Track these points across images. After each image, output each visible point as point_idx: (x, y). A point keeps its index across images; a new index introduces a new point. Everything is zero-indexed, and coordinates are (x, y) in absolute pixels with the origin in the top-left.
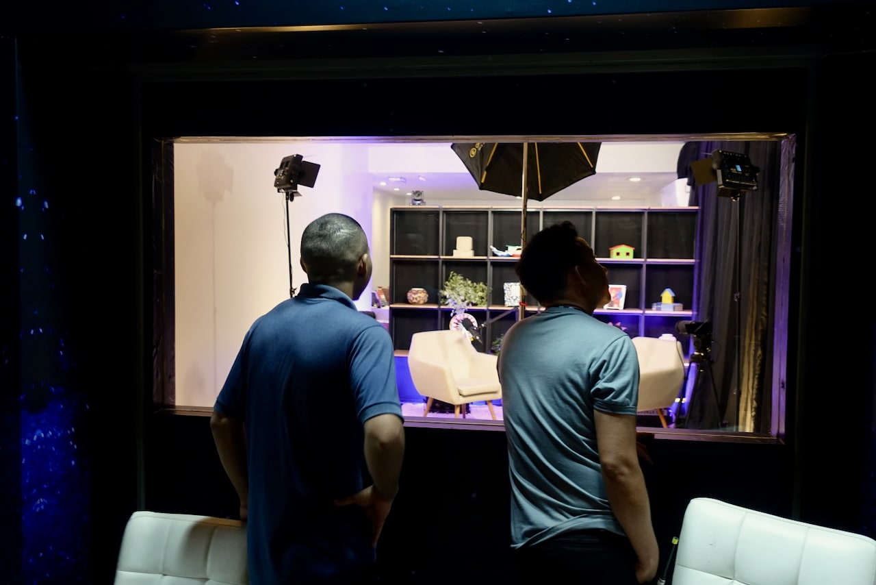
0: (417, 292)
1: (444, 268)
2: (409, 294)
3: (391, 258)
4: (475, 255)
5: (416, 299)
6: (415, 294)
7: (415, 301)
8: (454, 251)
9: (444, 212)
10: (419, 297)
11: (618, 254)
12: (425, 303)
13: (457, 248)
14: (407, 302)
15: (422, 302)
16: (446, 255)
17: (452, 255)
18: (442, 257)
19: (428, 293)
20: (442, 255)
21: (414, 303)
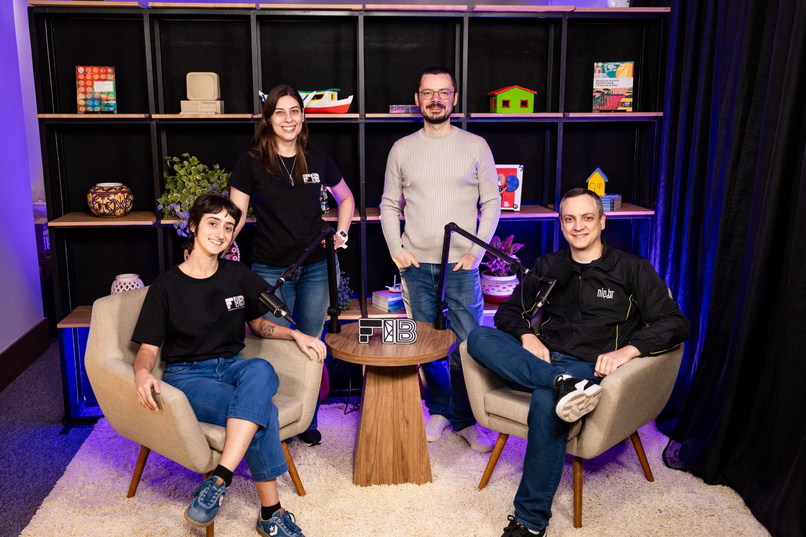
0: (108, 192)
1: (164, 137)
2: (90, 197)
3: (40, 120)
4: (227, 109)
5: (107, 206)
6: (103, 196)
7: (103, 210)
8: (183, 103)
9: (152, 16)
10: (113, 201)
11: (506, 104)
12: (126, 215)
13: (189, 96)
14: (87, 211)
15: (119, 212)
16: (166, 113)
17: (178, 111)
18: (154, 116)
19: (132, 191)
20: (157, 112)
21: (103, 216)
